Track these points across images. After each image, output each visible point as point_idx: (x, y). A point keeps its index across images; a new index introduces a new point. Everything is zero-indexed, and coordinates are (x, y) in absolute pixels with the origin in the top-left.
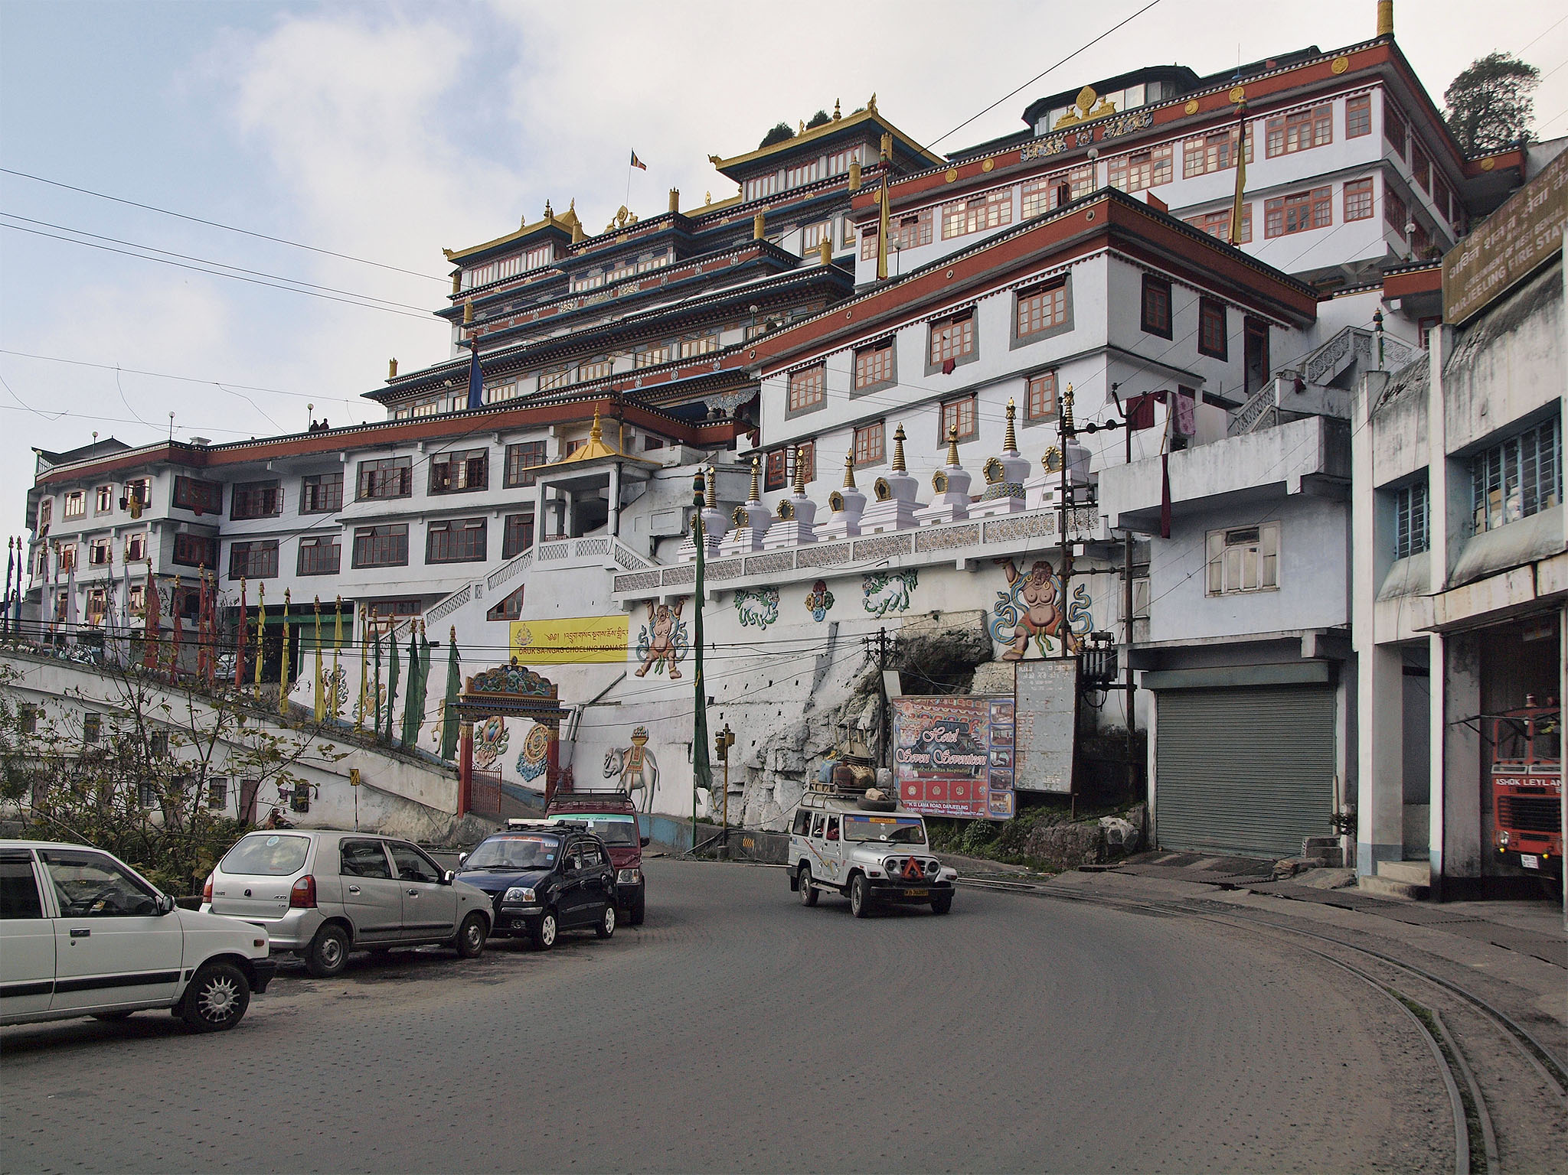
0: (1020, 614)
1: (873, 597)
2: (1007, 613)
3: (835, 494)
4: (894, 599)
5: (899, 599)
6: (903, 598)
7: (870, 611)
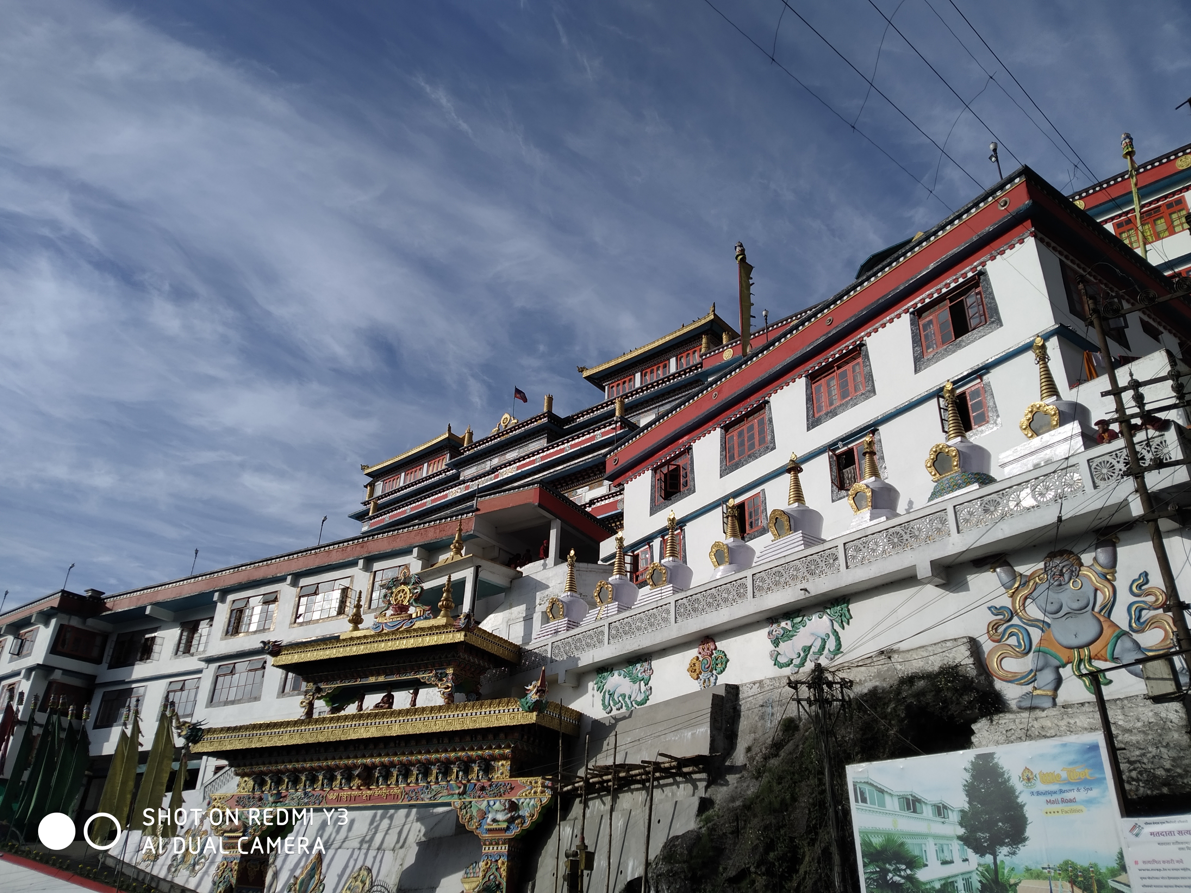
0: (1036, 634)
1: (783, 646)
2: (1011, 634)
3: (717, 544)
4: (818, 644)
5: (824, 642)
6: (832, 638)
7: (781, 666)
